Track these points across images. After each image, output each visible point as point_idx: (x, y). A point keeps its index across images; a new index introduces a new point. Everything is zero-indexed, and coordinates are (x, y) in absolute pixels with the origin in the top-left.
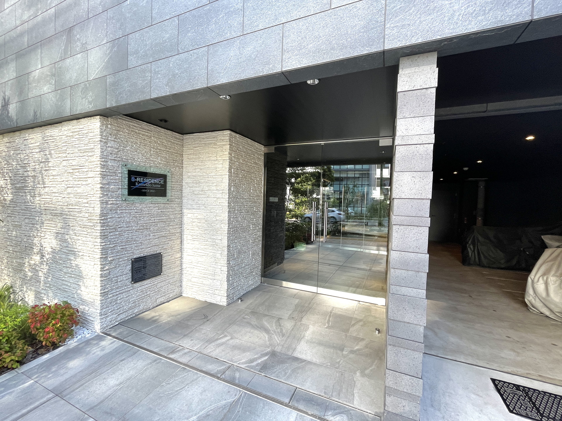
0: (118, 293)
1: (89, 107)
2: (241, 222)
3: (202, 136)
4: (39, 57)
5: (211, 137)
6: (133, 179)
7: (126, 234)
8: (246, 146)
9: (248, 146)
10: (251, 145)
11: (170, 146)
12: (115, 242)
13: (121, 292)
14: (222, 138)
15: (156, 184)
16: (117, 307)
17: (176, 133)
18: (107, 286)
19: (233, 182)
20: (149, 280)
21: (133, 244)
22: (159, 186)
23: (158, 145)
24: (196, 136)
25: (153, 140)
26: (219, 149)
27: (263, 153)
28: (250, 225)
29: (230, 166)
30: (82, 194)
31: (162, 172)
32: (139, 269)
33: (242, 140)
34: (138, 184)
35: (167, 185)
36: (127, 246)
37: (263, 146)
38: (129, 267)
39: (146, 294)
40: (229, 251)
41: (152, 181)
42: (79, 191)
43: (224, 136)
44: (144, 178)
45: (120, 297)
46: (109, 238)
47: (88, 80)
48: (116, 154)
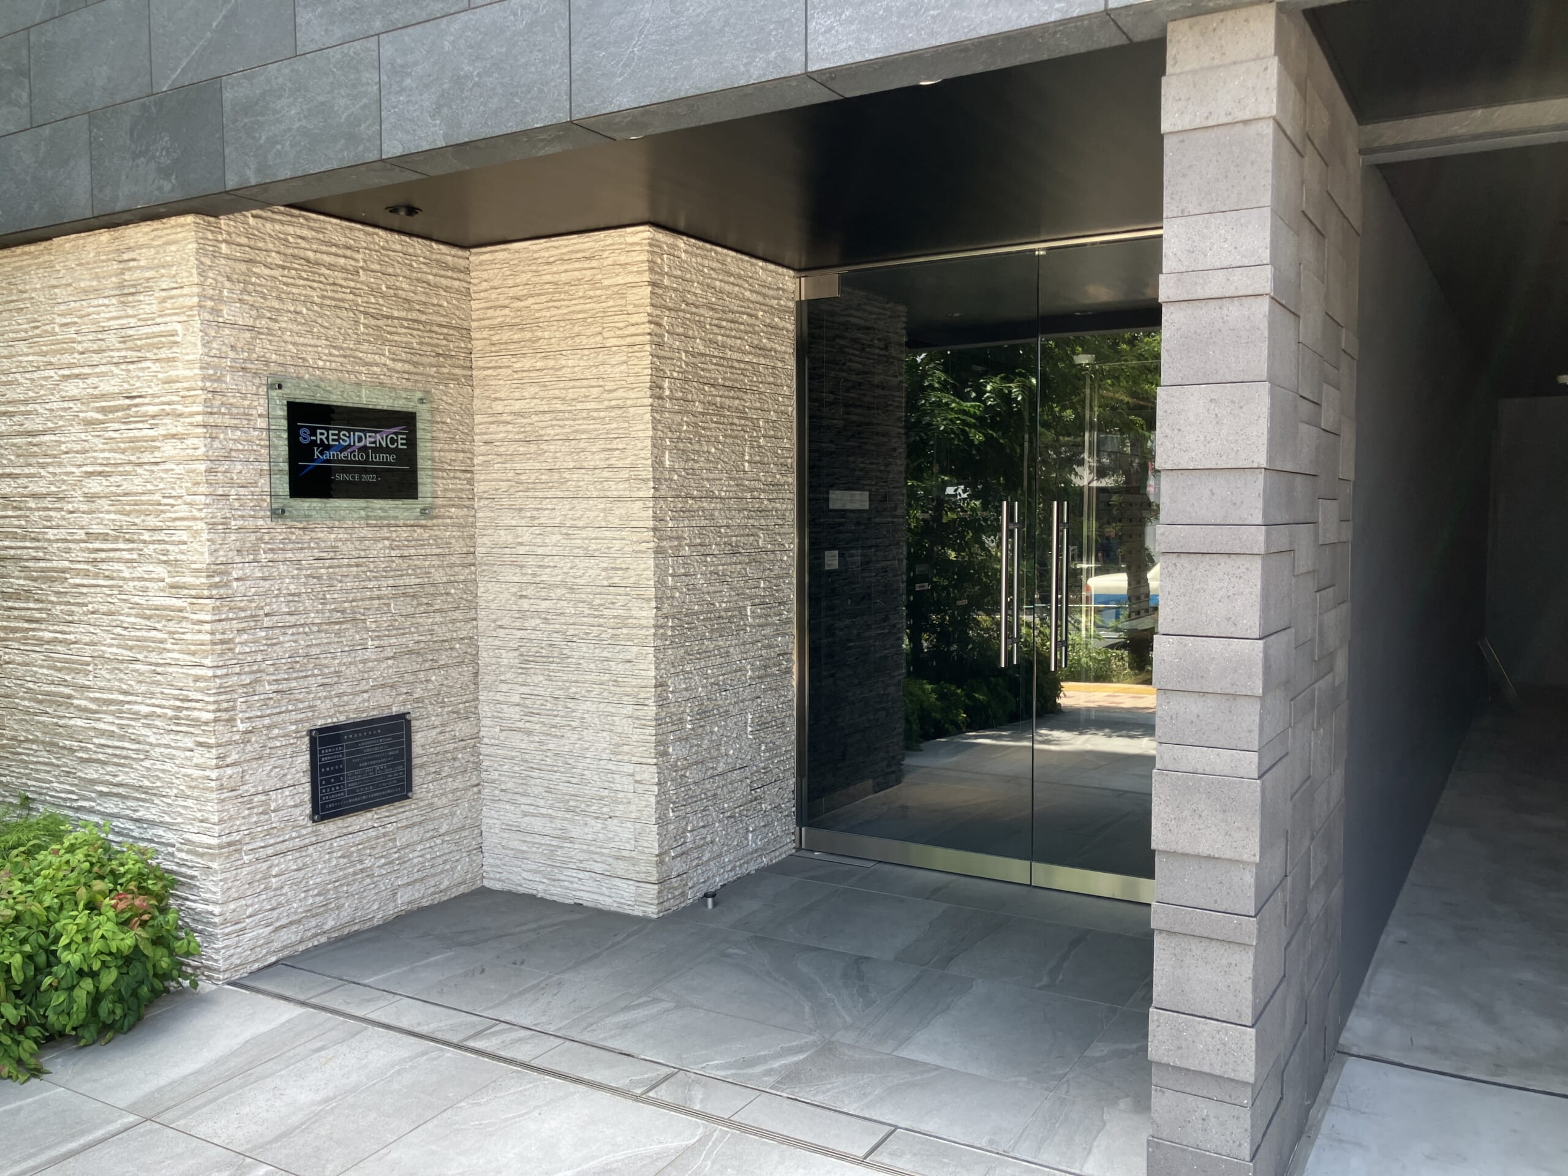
0: (270, 851)
1: (160, 188)
2: (708, 593)
3: (543, 254)
5: (579, 255)
6: (305, 437)
7: (287, 638)
8: (718, 283)
9: (726, 278)
10: (739, 277)
11: (423, 299)
12: (255, 668)
13: (279, 848)
14: (623, 259)
15: (379, 450)
16: (269, 899)
17: (442, 247)
18: (238, 823)
19: (670, 435)
20: (369, 815)
21: (314, 675)
22: (391, 458)
23: (381, 301)
24: (518, 252)
25: (362, 283)
26: (611, 303)
27: (792, 304)
28: (745, 607)
29: (657, 369)
30: (144, 498)
31: (399, 404)
32: (335, 771)
33: (699, 260)
34: (322, 453)
35: (420, 454)
36: (294, 684)
37: (791, 273)
38: (303, 760)
39: (359, 867)
40: (662, 702)
41: (368, 441)
42: (127, 486)
43: (629, 249)
44: (340, 430)
45: (278, 865)
46: (237, 651)
47: (155, 91)
48: (250, 347)
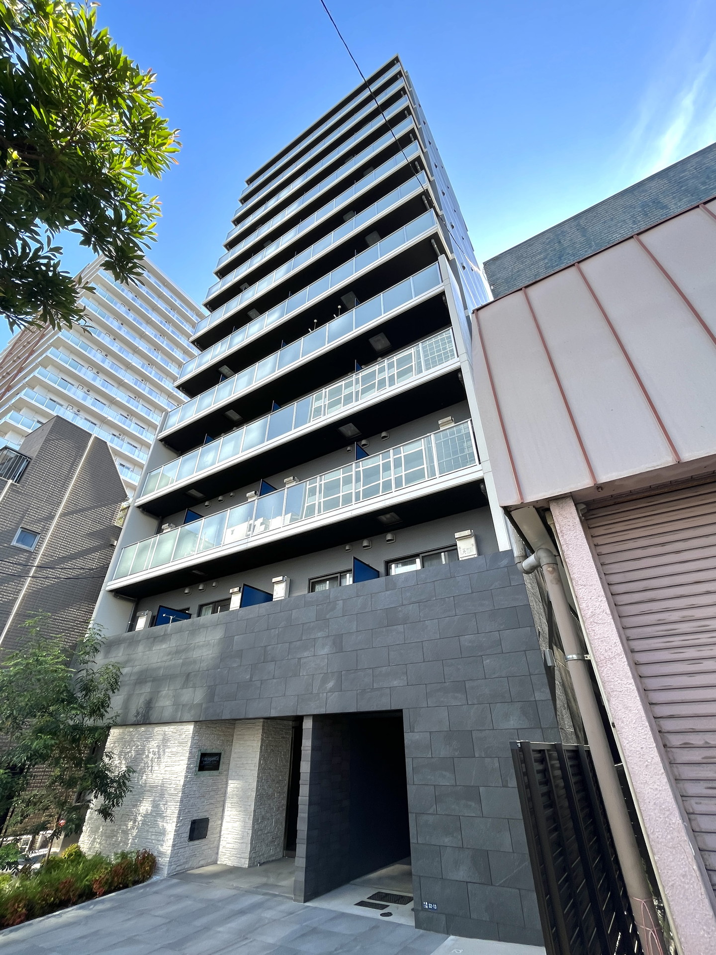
2: (267, 790)
4: (168, 682)
5: (252, 723)
6: (203, 759)
8: (275, 726)
11: (226, 730)
12: (186, 806)
13: (182, 846)
14: (259, 724)
18: (176, 840)
19: (263, 757)
20: (199, 841)
21: (195, 808)
22: (216, 762)
23: (219, 732)
25: (217, 729)
26: (256, 732)
31: (218, 752)
32: (194, 830)
33: (272, 723)
34: (205, 762)
35: (221, 761)
36: (191, 810)
38: (189, 827)
39: (194, 853)
40: (254, 815)
41: (212, 759)
44: (208, 757)
45: (180, 851)
46: (184, 802)
47: (193, 703)
48: (198, 744)
